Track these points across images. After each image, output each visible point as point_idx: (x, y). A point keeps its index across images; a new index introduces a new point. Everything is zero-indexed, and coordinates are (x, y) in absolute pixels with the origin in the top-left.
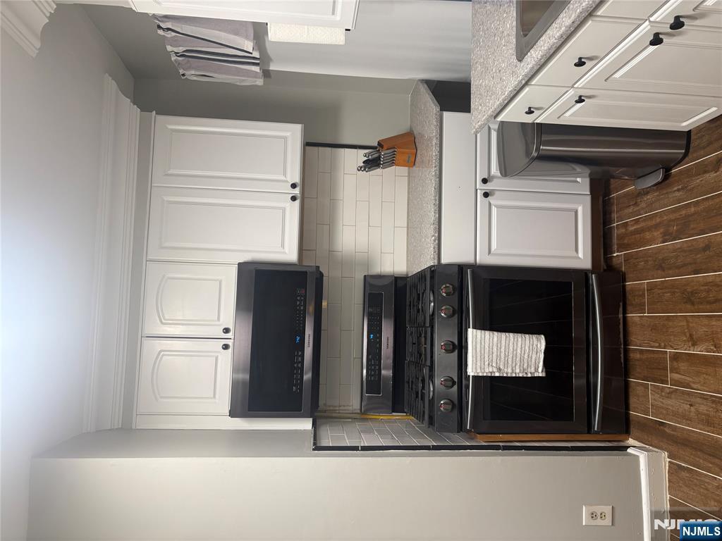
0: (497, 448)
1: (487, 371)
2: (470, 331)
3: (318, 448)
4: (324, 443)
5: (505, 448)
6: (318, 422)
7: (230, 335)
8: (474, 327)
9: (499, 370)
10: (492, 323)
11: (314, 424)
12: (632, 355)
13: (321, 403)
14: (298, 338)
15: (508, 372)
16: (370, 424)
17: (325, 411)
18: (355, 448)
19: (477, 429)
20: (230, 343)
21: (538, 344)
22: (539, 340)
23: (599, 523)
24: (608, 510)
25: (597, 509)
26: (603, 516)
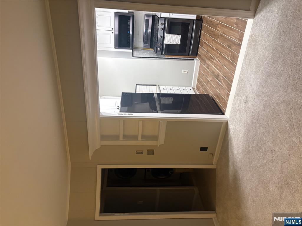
0: (168, 58)
1: (168, 43)
2: (166, 34)
3: (133, 57)
4: (134, 56)
5: (170, 58)
6: (133, 49)
7: (113, 30)
8: (167, 33)
9: (171, 43)
10: (170, 32)
11: (132, 51)
12: (201, 40)
13: (134, 45)
14: (129, 32)
15: (172, 43)
16: (145, 51)
17: (135, 47)
18: (140, 57)
19: (165, 54)
20: (113, 32)
21: (179, 37)
22: (179, 36)
23: (185, 73)
24: (187, 71)
25: (185, 70)
26: (186, 71)
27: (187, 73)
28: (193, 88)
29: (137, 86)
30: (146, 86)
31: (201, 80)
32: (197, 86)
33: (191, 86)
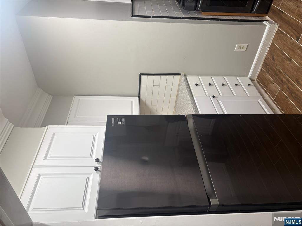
3: (134, 16)
4: (136, 13)
5: (213, 19)
11: (132, 1)
16: (157, 1)
18: (149, 17)
23: (241, 50)
24: (246, 46)
25: (242, 45)
26: (243, 48)
27: (244, 50)
28: (252, 80)
29: (143, 77)
30: (159, 76)
31: (277, 69)
32: (259, 76)
33: (247, 76)
